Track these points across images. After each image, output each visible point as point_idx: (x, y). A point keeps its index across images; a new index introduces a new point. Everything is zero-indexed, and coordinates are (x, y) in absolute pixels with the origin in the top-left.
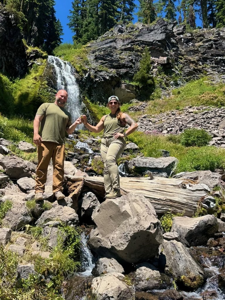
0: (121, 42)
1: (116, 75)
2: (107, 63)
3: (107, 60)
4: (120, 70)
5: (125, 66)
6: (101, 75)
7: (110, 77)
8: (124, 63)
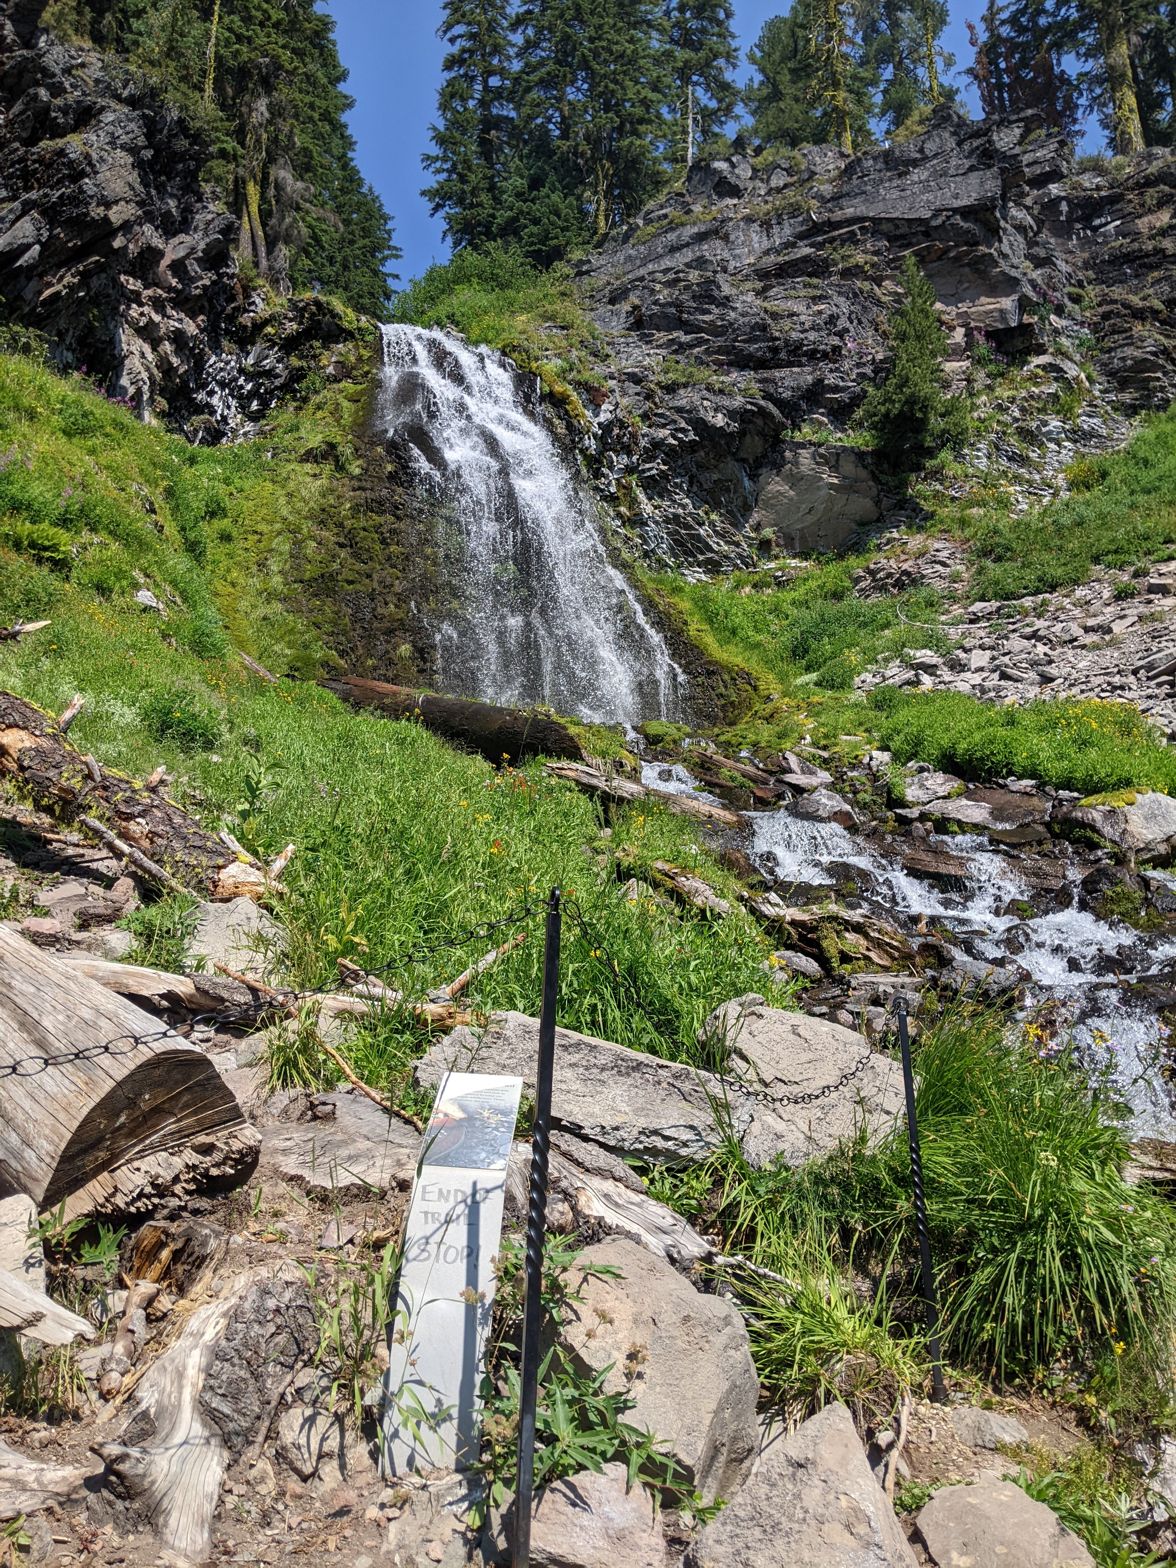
0: (755, 238)
1: (762, 402)
2: (700, 342)
3: (700, 330)
4: (777, 374)
5: (805, 354)
6: (679, 410)
7: (731, 414)
8: (794, 335)
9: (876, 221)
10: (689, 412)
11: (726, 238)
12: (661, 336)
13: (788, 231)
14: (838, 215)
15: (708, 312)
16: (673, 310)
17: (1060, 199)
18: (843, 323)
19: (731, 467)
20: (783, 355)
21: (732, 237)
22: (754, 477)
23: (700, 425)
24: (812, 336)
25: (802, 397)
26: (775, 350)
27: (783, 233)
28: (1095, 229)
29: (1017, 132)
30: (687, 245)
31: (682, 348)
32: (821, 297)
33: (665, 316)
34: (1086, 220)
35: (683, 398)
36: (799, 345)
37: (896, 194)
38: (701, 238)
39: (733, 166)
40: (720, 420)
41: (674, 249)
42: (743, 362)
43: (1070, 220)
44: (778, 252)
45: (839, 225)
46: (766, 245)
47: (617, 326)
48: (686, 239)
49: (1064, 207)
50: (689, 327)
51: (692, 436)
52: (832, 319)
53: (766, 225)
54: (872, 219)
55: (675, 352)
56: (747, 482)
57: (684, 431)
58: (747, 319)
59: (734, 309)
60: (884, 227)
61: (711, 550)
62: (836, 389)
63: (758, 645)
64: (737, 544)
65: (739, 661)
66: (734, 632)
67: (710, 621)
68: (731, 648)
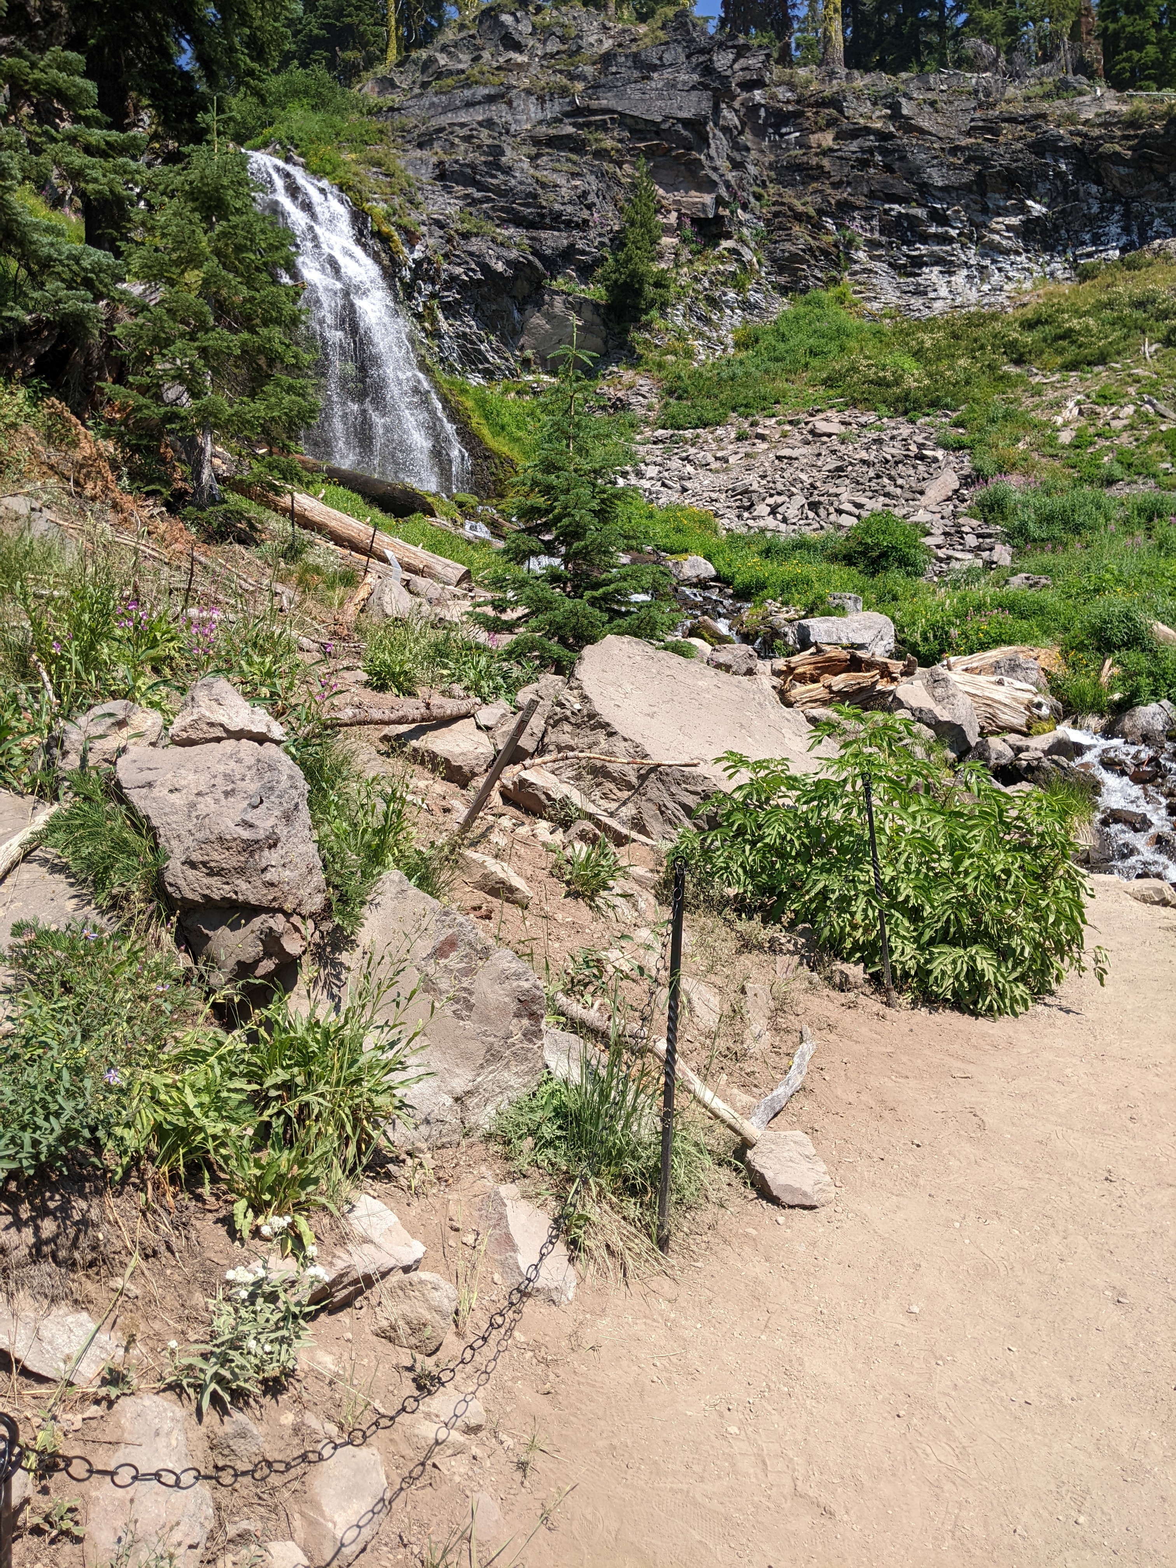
0: (532, 108)
1: (531, 257)
2: (488, 200)
3: (488, 190)
4: (543, 234)
5: (564, 222)
6: (471, 254)
7: (508, 263)
8: (557, 207)
9: (621, 114)
10: (478, 257)
11: (510, 103)
12: (459, 189)
13: (557, 108)
14: (594, 104)
15: (494, 177)
16: (469, 171)
17: (760, 105)
18: (592, 198)
19: (506, 301)
20: (548, 220)
21: (515, 104)
22: (521, 311)
23: (485, 268)
24: (569, 209)
25: (559, 256)
26: (542, 216)
27: (554, 109)
28: (782, 136)
29: (731, 56)
30: (479, 103)
31: (474, 202)
32: (578, 174)
33: (463, 174)
34: (777, 127)
35: (475, 245)
36: (560, 214)
37: (638, 96)
38: (490, 99)
39: (517, 21)
40: (500, 267)
41: (469, 104)
42: (518, 221)
43: (766, 125)
44: (549, 124)
45: (595, 112)
46: (540, 116)
47: (426, 175)
48: (478, 97)
49: (762, 112)
50: (481, 187)
51: (479, 276)
52: (585, 194)
53: (541, 100)
54: (619, 113)
55: (469, 205)
56: (516, 314)
57: (473, 271)
58: (523, 187)
59: (514, 177)
60: (628, 121)
61: (488, 362)
62: (583, 253)
63: (518, 440)
64: (507, 360)
65: (505, 449)
66: (503, 428)
67: (487, 419)
68: (500, 439)
